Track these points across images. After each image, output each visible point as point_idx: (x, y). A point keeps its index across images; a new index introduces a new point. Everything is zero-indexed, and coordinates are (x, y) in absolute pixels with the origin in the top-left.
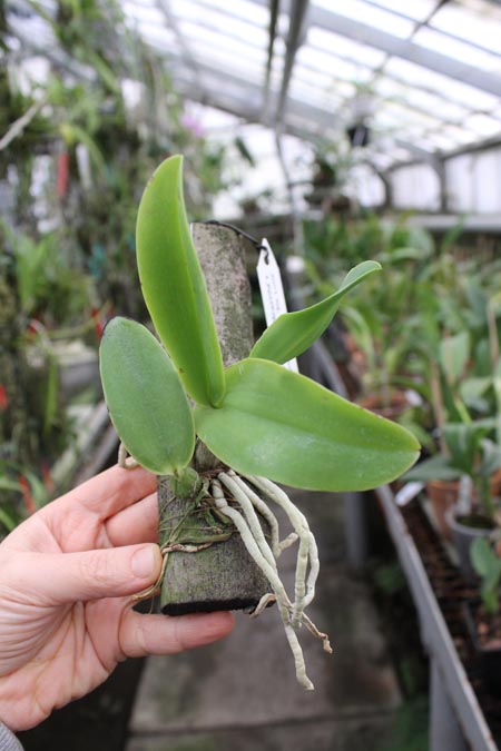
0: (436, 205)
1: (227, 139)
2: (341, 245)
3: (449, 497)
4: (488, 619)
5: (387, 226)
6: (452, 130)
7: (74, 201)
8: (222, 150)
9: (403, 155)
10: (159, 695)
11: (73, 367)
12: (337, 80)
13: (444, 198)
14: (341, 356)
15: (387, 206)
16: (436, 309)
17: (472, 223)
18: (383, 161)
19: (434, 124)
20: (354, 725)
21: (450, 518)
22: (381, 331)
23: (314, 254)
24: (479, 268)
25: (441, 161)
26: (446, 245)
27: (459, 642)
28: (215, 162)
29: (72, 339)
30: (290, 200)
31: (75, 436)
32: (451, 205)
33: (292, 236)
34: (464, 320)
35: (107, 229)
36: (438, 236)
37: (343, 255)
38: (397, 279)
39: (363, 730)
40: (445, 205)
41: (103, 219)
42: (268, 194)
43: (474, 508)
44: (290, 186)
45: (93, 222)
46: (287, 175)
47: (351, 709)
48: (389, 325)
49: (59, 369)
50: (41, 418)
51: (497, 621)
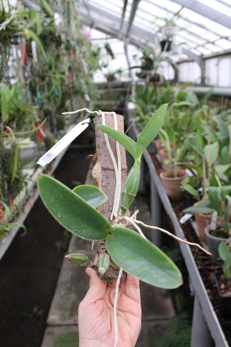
0: (199, 82)
1: (102, 44)
2: (154, 98)
3: (207, 221)
4: (225, 281)
5: (176, 90)
6: (209, 46)
7: (28, 68)
8: (99, 49)
9: (185, 57)
10: (61, 307)
11: (25, 149)
12: (157, 18)
13: (203, 78)
14: (153, 151)
15: (175, 80)
16: (202, 130)
17: (217, 91)
18: (175, 59)
19: (201, 42)
20: (153, 324)
21: (206, 231)
22: (175, 140)
23: (141, 101)
24: (219, 112)
25: (203, 60)
26: (205, 100)
27: (209, 291)
28: (95, 55)
29: (26, 136)
30: (130, 75)
31: (26, 184)
32: (207, 82)
33: (130, 93)
34: (216, 136)
35: (45, 83)
36: (200, 96)
37: (154, 103)
38: (181, 115)
39: (157, 327)
40: (203, 81)
41: (43, 78)
42: (120, 72)
43: (218, 228)
44: (131, 68)
45: (37, 80)
46: (129, 64)
47: (152, 317)
48: (178, 137)
49: (20, 150)
50: (10, 175)
51: (229, 283)
